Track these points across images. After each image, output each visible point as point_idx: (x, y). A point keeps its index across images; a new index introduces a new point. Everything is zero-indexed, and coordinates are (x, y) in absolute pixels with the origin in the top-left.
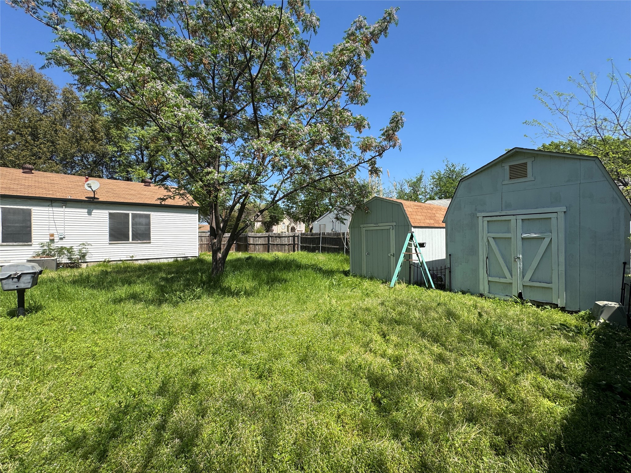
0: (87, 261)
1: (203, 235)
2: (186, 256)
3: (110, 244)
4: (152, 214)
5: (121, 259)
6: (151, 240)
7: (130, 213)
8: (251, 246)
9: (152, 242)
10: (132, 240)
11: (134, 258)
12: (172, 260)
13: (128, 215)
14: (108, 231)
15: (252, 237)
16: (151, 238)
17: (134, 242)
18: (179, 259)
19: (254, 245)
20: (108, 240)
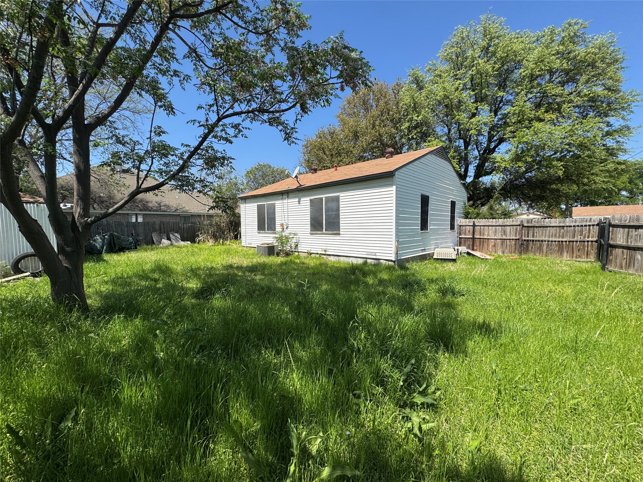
0: (299, 250)
1: (508, 224)
2: (378, 257)
3: (311, 234)
4: (341, 195)
5: (319, 252)
6: (341, 230)
7: (323, 196)
8: (619, 251)
9: (341, 233)
10: (326, 231)
11: (327, 253)
12: (360, 261)
13: (321, 199)
14: (309, 220)
15: (624, 227)
16: (341, 228)
17: (327, 232)
18: (369, 261)
19: (628, 248)
20: (309, 230)
